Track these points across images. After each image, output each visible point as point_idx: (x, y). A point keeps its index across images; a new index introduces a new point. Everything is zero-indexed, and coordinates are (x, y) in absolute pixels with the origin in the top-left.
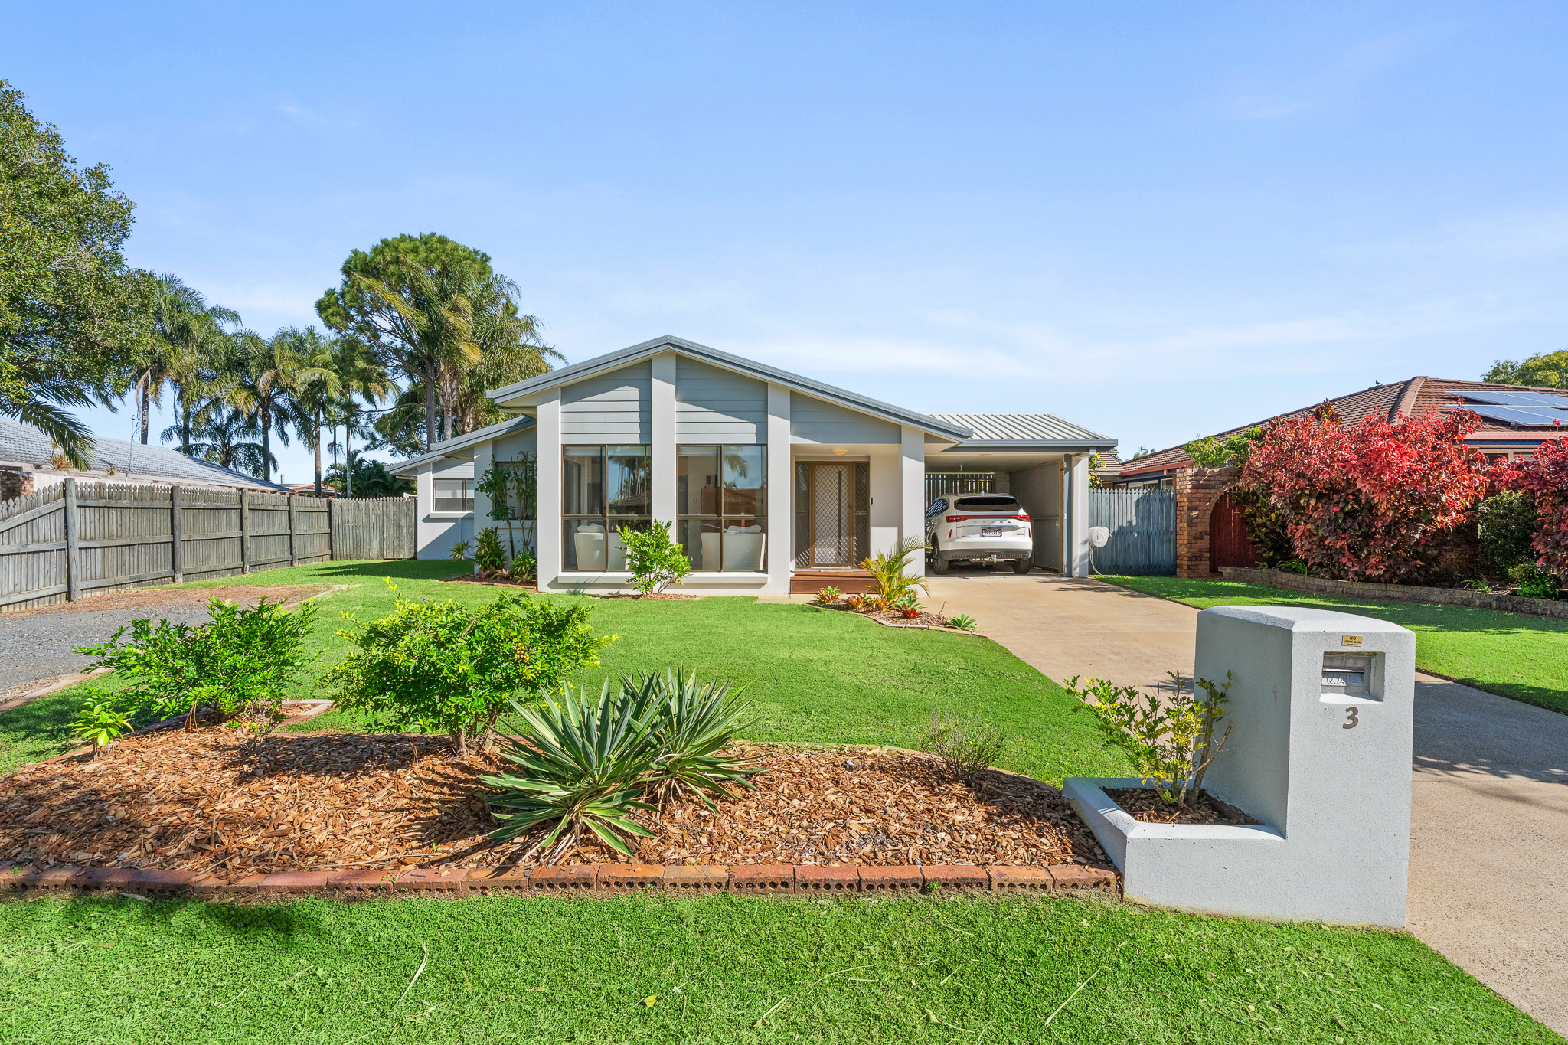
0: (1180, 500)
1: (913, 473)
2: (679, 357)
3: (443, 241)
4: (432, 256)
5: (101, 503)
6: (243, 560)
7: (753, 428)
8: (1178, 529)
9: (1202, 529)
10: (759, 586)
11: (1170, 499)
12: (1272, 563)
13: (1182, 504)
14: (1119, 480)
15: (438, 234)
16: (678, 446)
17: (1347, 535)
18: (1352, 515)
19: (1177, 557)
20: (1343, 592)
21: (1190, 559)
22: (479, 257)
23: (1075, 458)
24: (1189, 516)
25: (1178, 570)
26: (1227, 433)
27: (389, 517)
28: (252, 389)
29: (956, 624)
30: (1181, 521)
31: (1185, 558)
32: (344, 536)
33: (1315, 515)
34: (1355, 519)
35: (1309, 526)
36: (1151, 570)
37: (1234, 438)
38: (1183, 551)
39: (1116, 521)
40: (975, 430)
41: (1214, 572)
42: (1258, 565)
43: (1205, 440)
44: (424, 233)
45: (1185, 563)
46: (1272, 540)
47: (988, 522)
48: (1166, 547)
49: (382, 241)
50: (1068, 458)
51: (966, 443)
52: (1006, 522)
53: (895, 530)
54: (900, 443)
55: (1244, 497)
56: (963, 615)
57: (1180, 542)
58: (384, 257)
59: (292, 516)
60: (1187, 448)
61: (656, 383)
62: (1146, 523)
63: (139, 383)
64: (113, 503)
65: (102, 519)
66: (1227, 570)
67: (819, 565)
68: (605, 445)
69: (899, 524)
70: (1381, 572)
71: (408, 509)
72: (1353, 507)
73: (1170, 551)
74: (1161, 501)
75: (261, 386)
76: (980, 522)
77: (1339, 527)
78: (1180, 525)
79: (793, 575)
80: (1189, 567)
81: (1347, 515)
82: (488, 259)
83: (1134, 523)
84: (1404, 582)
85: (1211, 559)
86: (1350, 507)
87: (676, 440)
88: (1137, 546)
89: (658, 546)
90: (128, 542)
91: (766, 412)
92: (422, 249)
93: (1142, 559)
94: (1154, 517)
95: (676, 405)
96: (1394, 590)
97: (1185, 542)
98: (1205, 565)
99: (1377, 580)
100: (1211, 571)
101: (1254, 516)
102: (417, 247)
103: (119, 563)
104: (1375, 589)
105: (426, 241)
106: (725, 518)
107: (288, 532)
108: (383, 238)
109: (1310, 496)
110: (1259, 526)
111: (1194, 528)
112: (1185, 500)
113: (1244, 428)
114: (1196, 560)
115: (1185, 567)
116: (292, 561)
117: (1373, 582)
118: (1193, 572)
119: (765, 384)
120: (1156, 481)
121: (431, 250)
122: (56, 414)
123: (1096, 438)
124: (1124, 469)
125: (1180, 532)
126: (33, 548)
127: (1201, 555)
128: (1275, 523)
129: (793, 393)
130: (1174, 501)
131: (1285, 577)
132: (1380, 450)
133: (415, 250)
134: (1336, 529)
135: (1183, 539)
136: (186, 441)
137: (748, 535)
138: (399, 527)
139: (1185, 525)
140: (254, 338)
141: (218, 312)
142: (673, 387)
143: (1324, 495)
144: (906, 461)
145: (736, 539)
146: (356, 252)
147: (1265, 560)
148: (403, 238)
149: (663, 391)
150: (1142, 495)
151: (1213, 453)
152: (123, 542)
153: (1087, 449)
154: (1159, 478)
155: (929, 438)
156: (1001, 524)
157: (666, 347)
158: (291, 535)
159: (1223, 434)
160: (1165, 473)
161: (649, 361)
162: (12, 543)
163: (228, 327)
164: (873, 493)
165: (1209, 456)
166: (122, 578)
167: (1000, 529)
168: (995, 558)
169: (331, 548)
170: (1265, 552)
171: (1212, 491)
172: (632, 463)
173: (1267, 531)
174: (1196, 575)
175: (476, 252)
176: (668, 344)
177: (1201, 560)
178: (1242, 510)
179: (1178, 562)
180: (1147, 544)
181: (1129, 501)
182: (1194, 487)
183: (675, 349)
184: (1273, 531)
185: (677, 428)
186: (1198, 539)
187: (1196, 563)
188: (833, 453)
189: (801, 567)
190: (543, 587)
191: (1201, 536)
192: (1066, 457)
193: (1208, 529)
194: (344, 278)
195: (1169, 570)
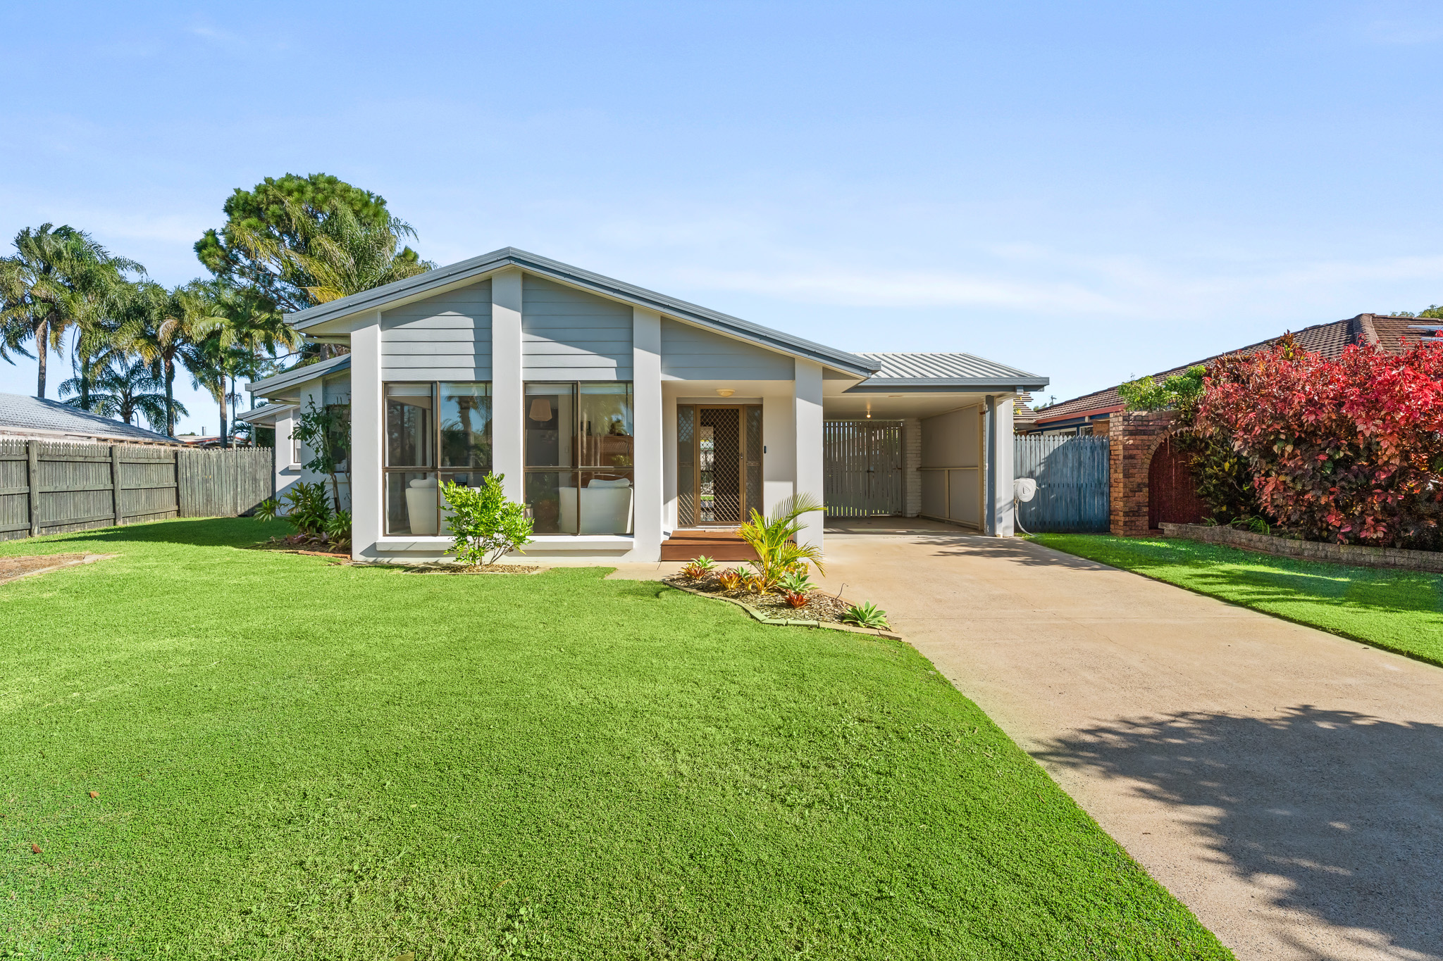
0: (1116, 448)
1: (809, 418)
2: (526, 277)
3: (332, 181)
4: (320, 196)
6: (30, 520)
8: (1112, 481)
9: (1139, 480)
10: (621, 552)
11: (1103, 446)
12: (1223, 520)
13: (1117, 453)
14: (1034, 428)
15: (327, 175)
16: (526, 383)
17: (1336, 489)
18: (1346, 463)
19: (1110, 512)
20: (1326, 556)
21: (1126, 514)
22: (373, 200)
23: (997, 400)
24: (1125, 466)
25: (1112, 526)
26: (1165, 373)
27: (243, 469)
28: (152, 340)
29: (855, 618)
30: (1116, 472)
31: (1121, 514)
32: (193, 490)
33: (1291, 464)
34: (1348, 469)
35: (1282, 478)
36: (1083, 527)
37: (1174, 378)
38: (1119, 505)
40: (883, 362)
41: (1154, 530)
42: (1205, 521)
43: (1140, 381)
44: (312, 173)
45: (1121, 518)
46: (1224, 493)
48: (1097, 501)
49: (266, 180)
50: (991, 401)
51: (873, 379)
53: (791, 484)
54: (794, 379)
55: (1190, 444)
56: (867, 604)
57: (1114, 495)
58: (267, 196)
59: (115, 469)
60: (1122, 389)
61: (497, 310)
62: (1075, 473)
63: (37, 332)
66: (1169, 528)
68: (435, 382)
69: (793, 478)
70: (1380, 535)
71: (266, 461)
72: (1345, 454)
73: (1103, 504)
74: (1093, 449)
75: (161, 335)
77: (1326, 478)
78: (1114, 476)
79: (665, 538)
80: (1125, 523)
81: (1337, 464)
82: (383, 202)
84: (1409, 545)
85: (1150, 514)
86: (1342, 454)
87: (522, 376)
88: (1066, 501)
89: (485, 506)
91: (631, 343)
92: (310, 188)
93: (1072, 515)
94: (1084, 467)
95: (522, 336)
96: (1394, 556)
97: (1121, 495)
98: (1144, 522)
99: (1376, 544)
100: (1150, 530)
101: (1202, 466)
102: (303, 187)
104: (1370, 555)
105: (314, 181)
106: (582, 469)
107: (110, 486)
108: (268, 176)
109: (1287, 441)
110: (1211, 477)
111: (1131, 480)
112: (1121, 447)
113: (1185, 367)
114: (1134, 515)
115: (1121, 524)
116: (115, 519)
117: (1368, 545)
118: (1131, 530)
119: (630, 309)
120: (1075, 429)
121: (318, 190)
123: (1022, 376)
124: (1040, 417)
125: (1115, 484)
127: (1139, 510)
128: (1229, 474)
129: (664, 320)
130: (1106, 448)
131: (1243, 536)
132: (1393, 382)
133: (301, 190)
134: (1323, 484)
135: (1119, 491)
136: (85, 391)
137: (613, 491)
138: (255, 480)
139: (1121, 476)
140: (155, 287)
141: (119, 263)
142: (519, 315)
143: (1304, 439)
144: (801, 405)
145: (596, 497)
146: (238, 191)
147: (1214, 515)
148: (289, 177)
149: (506, 320)
150: (1061, 443)
151: (1151, 394)
153: (1013, 388)
154: (1078, 426)
155: (828, 374)
157: (509, 262)
158: (113, 491)
159: (1161, 374)
160: (1087, 420)
161: (489, 281)
163: (132, 277)
164: (767, 441)
165: (1146, 398)
169: (178, 503)
170: (1215, 507)
171: (1151, 438)
172: (465, 404)
173: (1217, 482)
174: (1134, 532)
175: (370, 195)
176: (510, 258)
177: (1139, 516)
178: (1187, 459)
179: (1112, 517)
180: (1077, 498)
182: (1130, 433)
183: (517, 264)
184: (1224, 483)
185: (525, 361)
186: (1136, 491)
187: (1133, 518)
188: (718, 394)
189: (684, 527)
190: (357, 556)
191: (1139, 488)
192: (988, 397)
193: (1146, 481)
194: (226, 218)
195: (1103, 527)
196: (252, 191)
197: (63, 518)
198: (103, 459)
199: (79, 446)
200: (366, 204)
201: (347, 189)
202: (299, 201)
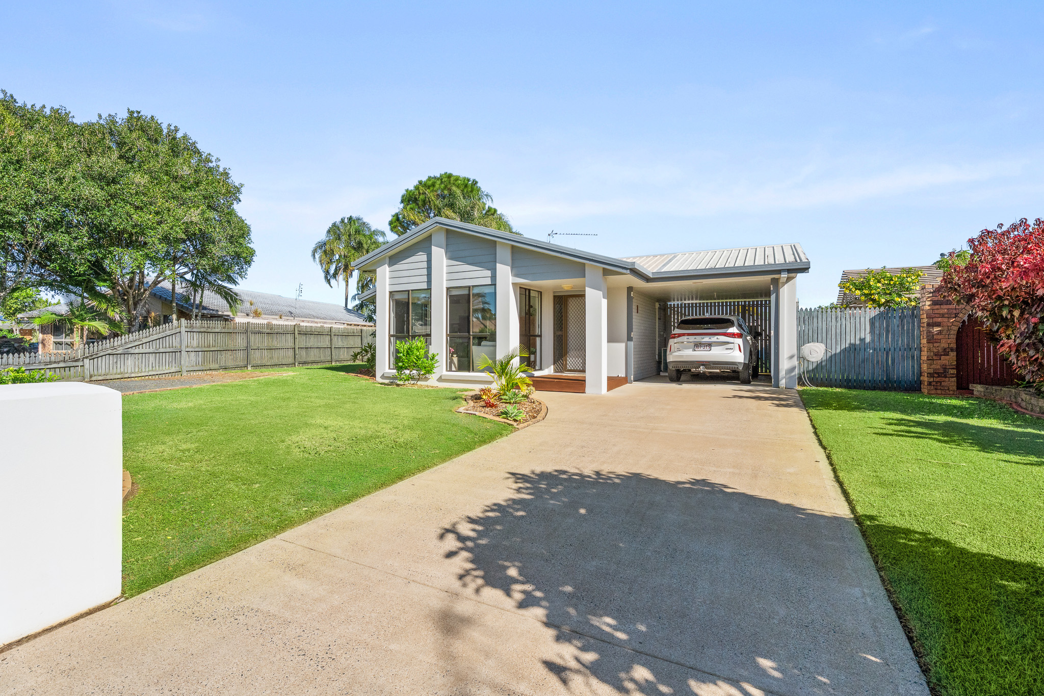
3: (450, 176)
4: (443, 185)
5: (202, 330)
6: (295, 360)
7: (489, 273)
8: (920, 345)
9: (946, 346)
11: (912, 316)
13: (924, 321)
15: (447, 173)
16: (448, 289)
19: (919, 374)
21: (930, 375)
22: (470, 182)
23: (780, 281)
24: (929, 332)
25: (920, 387)
30: (923, 338)
31: (928, 375)
36: (889, 385)
38: (926, 367)
39: (848, 337)
41: (962, 390)
44: (441, 173)
45: (927, 379)
47: (698, 339)
48: (908, 364)
50: (776, 282)
52: (714, 339)
54: (585, 276)
61: (434, 249)
62: (883, 340)
64: (209, 330)
65: (203, 338)
66: (978, 389)
67: (571, 371)
68: (410, 291)
73: (913, 367)
74: (902, 318)
76: (692, 339)
80: (930, 384)
82: (477, 182)
83: (868, 340)
85: (959, 377)
87: (446, 285)
88: (873, 362)
90: (218, 349)
91: (495, 262)
92: (439, 182)
93: (880, 376)
94: (893, 334)
95: (445, 261)
97: (928, 358)
98: (951, 383)
100: (958, 389)
102: (436, 182)
103: (214, 359)
105: (441, 178)
106: (472, 336)
107: (330, 346)
108: (419, 180)
111: (936, 345)
112: (925, 316)
114: (940, 377)
115: (927, 384)
116: (331, 361)
118: (937, 389)
119: (495, 242)
121: (443, 182)
122: (228, 289)
126: (162, 350)
127: (945, 371)
129: (513, 248)
130: (917, 317)
133: (434, 184)
135: (925, 355)
137: (492, 348)
142: (444, 251)
144: (590, 292)
148: (430, 178)
149: (439, 253)
150: (878, 312)
152: (215, 349)
156: (710, 340)
157: (435, 225)
158: (331, 348)
161: (430, 236)
162: (151, 348)
166: (213, 366)
167: (710, 345)
168: (702, 369)
171: (958, 307)
174: (939, 392)
176: (436, 222)
177: (945, 377)
179: (920, 378)
180: (884, 360)
181: (862, 319)
182: (934, 303)
183: (440, 225)
185: (447, 277)
186: (941, 355)
187: (938, 379)
188: (562, 288)
189: (557, 372)
190: (378, 378)
191: (946, 352)
192: (773, 279)
193: (954, 346)
194: (402, 206)
195: (914, 387)
196: (413, 188)
197: (309, 359)
198: (327, 333)
199: (311, 327)
200: (466, 186)
201: (457, 179)
202: (432, 191)
